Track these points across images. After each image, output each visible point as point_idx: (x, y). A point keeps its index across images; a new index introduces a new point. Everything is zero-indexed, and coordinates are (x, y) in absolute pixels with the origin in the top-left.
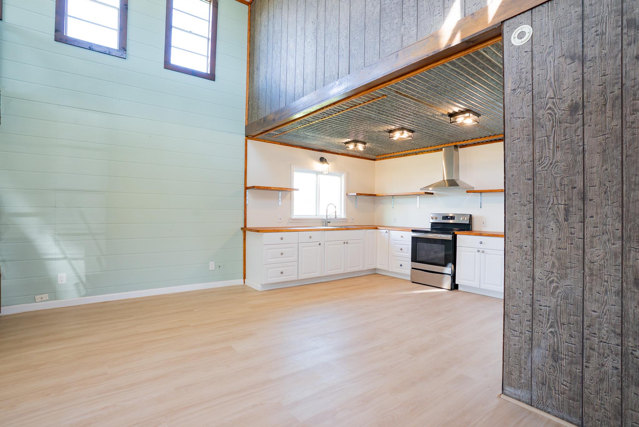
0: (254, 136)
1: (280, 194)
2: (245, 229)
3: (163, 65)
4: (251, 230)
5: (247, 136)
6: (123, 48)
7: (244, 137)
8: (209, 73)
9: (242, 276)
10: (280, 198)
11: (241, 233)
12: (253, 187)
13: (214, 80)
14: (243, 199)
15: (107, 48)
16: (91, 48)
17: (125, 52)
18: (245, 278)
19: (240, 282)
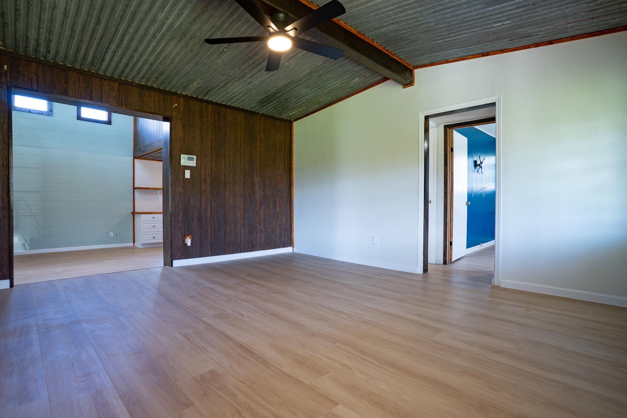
0: (139, 157)
1: (159, 191)
2: (134, 213)
3: (76, 118)
4: (138, 213)
5: (135, 158)
6: (50, 110)
7: (132, 158)
8: (107, 120)
9: (132, 241)
10: (159, 194)
11: (131, 215)
12: (137, 188)
13: (111, 124)
14: (132, 195)
15: (40, 111)
16: (30, 112)
17: (51, 112)
18: (134, 242)
19: (132, 244)
